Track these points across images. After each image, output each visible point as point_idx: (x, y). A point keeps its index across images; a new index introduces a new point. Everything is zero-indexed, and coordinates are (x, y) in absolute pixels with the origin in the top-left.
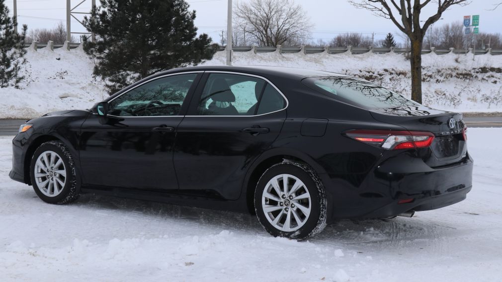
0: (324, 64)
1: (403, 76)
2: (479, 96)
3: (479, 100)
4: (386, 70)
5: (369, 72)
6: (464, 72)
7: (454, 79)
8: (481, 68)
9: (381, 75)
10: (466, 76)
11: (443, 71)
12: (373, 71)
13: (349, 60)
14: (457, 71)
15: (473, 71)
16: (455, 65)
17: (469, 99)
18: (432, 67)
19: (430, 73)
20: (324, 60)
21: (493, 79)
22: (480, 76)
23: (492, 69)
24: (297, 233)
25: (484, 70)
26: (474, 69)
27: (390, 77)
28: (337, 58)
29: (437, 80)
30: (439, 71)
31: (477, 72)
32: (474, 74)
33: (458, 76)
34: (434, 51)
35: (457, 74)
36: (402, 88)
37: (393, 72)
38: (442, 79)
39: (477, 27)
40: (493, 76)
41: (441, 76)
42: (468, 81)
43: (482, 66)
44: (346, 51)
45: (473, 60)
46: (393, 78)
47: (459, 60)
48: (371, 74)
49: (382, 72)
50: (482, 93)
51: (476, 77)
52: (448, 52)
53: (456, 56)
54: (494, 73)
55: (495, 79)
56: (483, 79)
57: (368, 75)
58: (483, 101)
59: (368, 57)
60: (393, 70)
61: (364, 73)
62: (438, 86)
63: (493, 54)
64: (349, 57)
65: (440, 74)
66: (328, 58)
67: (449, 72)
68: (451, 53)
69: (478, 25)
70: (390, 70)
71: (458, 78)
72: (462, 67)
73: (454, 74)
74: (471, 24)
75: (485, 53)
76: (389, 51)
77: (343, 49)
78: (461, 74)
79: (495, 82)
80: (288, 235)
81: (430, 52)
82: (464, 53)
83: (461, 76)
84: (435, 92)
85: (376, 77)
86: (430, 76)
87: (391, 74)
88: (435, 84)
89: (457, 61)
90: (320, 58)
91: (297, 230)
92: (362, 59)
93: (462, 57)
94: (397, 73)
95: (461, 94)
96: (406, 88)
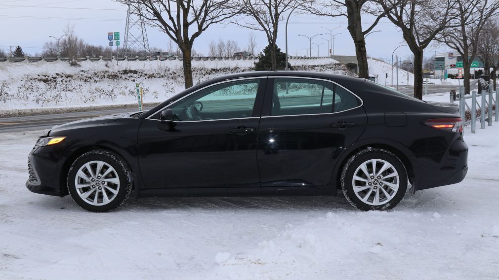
0: (9, 70)
1: (71, 78)
2: (126, 91)
3: (127, 94)
4: (58, 74)
5: (45, 76)
6: (113, 74)
7: (106, 79)
8: (124, 71)
9: (54, 78)
10: (114, 77)
11: (99, 73)
12: (48, 75)
13: (28, 67)
14: (108, 73)
15: (118, 73)
16: (106, 69)
17: (120, 93)
18: (90, 71)
19: (90, 76)
20: (9, 68)
21: (133, 79)
22: (124, 76)
23: (131, 71)
24: (388, 205)
25: (125, 72)
26: (119, 71)
27: (61, 79)
28: (18, 66)
29: (95, 81)
30: (96, 74)
31: (121, 74)
32: (120, 75)
33: (109, 77)
34: (89, 59)
35: (108, 75)
36: (73, 87)
37: (63, 75)
38: (98, 79)
39: (118, 41)
40: (132, 77)
41: (98, 77)
42: (116, 80)
43: (124, 69)
44: (24, 60)
45: (118, 65)
46: (63, 80)
47: (108, 65)
48: (47, 77)
49: (55, 76)
50: (128, 89)
51: (121, 77)
52: (99, 60)
53: (105, 63)
54: (132, 74)
55: (134, 79)
56: (126, 78)
57: (44, 78)
58: (130, 95)
59: (42, 64)
60: (63, 74)
61: (41, 77)
62: (97, 85)
63: (129, 60)
64: (27, 65)
65: (96, 76)
66: (11, 66)
67: (103, 74)
68: (101, 60)
69: (119, 39)
70: (61, 74)
71: (109, 78)
72: (111, 71)
73: (106, 76)
74: (114, 39)
75: (124, 60)
76: (57, 60)
77: (21, 59)
78: (111, 76)
79: (134, 81)
80: (380, 208)
81: (86, 60)
82: (110, 60)
83: (111, 77)
84: (96, 89)
85: (51, 80)
86: (90, 78)
87: (62, 77)
88: (94, 83)
89: (106, 66)
90: (5, 66)
91: (387, 203)
92: (37, 66)
93: (110, 63)
94: (66, 76)
95: (114, 91)
96: (76, 88)
